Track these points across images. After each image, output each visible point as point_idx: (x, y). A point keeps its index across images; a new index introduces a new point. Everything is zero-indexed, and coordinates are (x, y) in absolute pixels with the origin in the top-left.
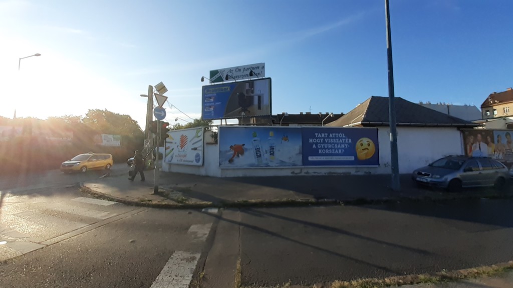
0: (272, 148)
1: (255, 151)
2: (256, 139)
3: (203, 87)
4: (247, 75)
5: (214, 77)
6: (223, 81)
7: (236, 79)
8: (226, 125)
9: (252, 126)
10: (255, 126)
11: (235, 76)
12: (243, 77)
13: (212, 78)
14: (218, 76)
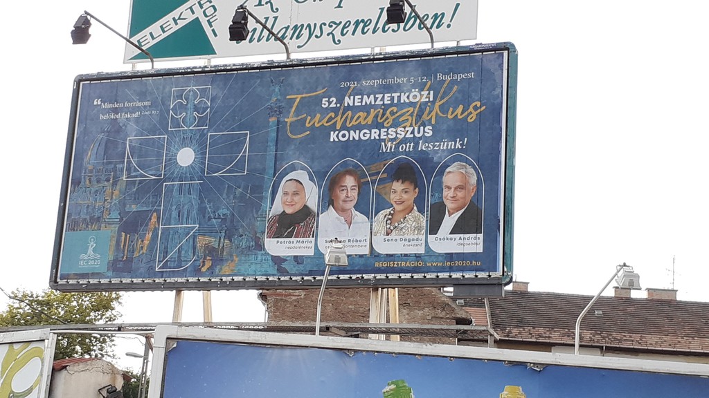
3: (80, 80)
4: (362, 25)
5: (155, 28)
6: (208, 50)
7: (292, 44)
8: (209, 325)
9: (375, 342)
10: (396, 345)
11: (287, 28)
12: (338, 36)
13: (146, 32)
14: (181, 24)
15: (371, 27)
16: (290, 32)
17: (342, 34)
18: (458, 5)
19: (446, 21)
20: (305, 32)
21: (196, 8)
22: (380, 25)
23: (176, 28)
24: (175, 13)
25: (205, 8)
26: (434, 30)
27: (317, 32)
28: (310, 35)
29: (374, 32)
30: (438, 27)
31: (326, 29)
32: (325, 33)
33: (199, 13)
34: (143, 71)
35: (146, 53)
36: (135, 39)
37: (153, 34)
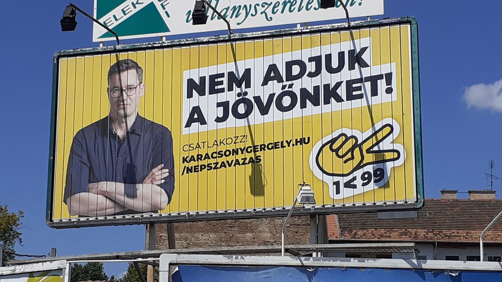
3: (59, 56)
4: (289, 4)
5: (117, 11)
11: (227, 9)
12: (270, 15)
13: (110, 15)
14: (139, 7)
15: (297, 6)
16: (230, 13)
17: (273, 13)
20: (243, 12)
22: (304, 4)
23: (134, 11)
26: (348, 7)
27: (253, 11)
28: (247, 15)
29: (299, 10)
30: (352, 5)
31: (260, 9)
32: (259, 12)
34: (111, 47)
35: (111, 32)
36: (101, 21)
37: (116, 16)
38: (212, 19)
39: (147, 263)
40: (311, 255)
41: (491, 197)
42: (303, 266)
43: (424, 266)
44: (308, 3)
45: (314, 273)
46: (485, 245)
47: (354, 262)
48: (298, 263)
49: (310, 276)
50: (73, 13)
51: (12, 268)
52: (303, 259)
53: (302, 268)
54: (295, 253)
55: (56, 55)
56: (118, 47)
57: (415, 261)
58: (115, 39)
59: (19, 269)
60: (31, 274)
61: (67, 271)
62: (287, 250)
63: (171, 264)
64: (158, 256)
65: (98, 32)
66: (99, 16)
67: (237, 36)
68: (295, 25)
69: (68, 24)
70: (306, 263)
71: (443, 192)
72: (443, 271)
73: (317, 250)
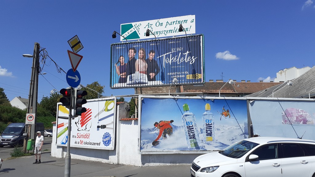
0: (209, 126)
1: (187, 130)
2: (188, 113)
4: (171, 31)
5: (126, 33)
11: (155, 32)
12: (166, 34)
13: (125, 34)
14: (132, 32)
15: (173, 31)
16: (155, 33)
17: (167, 33)
18: (191, 26)
19: (189, 29)
20: (159, 33)
21: (135, 28)
22: (175, 31)
23: (131, 33)
24: (131, 30)
25: (137, 28)
26: (186, 31)
27: (161, 33)
28: (160, 34)
29: (173, 32)
30: (187, 31)
31: (163, 32)
32: (163, 33)
33: (136, 29)
34: (125, 43)
35: (125, 39)
36: (122, 35)
37: (126, 34)
38: (151, 35)
39: (135, 98)
40: (176, 96)
41: (222, 81)
42: (174, 98)
43: (205, 98)
44: (176, 31)
45: (177, 100)
46: (220, 93)
47: (187, 97)
48: (173, 97)
49: (176, 101)
50: (115, 33)
51: (102, 99)
52: (174, 96)
53: (174, 99)
54: (172, 95)
55: (111, 44)
56: (127, 42)
57: (203, 97)
58: (126, 40)
59: (103, 99)
60: (106, 100)
61: (115, 99)
62: (170, 94)
63: (141, 98)
64: (138, 96)
65: (122, 38)
66: (122, 34)
67: (157, 39)
68: (172, 36)
69: (114, 36)
70: (175, 97)
71: (210, 80)
72: (210, 99)
73: (178, 94)
